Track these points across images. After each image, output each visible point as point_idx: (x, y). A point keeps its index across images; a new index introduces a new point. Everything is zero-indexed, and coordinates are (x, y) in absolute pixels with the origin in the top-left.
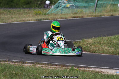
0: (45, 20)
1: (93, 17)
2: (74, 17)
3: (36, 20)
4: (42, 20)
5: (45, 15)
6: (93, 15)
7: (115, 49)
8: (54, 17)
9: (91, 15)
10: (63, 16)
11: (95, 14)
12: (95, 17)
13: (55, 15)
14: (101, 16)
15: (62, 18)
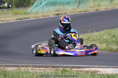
0: (26, 19)
1: (77, 13)
2: (57, 15)
3: (16, 20)
4: (22, 19)
5: (25, 14)
6: (76, 11)
7: (107, 45)
8: (36, 15)
9: (75, 11)
10: (45, 14)
11: (79, 10)
12: (79, 13)
13: (36, 13)
14: (85, 11)
15: (44, 16)
